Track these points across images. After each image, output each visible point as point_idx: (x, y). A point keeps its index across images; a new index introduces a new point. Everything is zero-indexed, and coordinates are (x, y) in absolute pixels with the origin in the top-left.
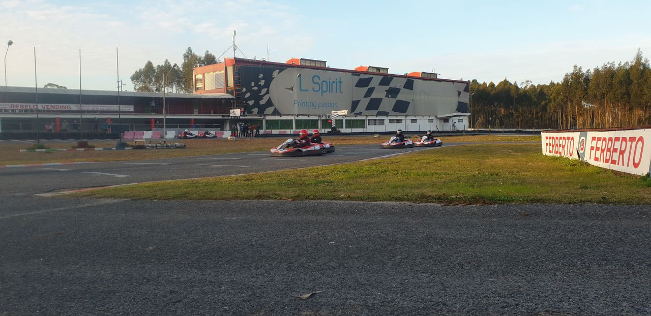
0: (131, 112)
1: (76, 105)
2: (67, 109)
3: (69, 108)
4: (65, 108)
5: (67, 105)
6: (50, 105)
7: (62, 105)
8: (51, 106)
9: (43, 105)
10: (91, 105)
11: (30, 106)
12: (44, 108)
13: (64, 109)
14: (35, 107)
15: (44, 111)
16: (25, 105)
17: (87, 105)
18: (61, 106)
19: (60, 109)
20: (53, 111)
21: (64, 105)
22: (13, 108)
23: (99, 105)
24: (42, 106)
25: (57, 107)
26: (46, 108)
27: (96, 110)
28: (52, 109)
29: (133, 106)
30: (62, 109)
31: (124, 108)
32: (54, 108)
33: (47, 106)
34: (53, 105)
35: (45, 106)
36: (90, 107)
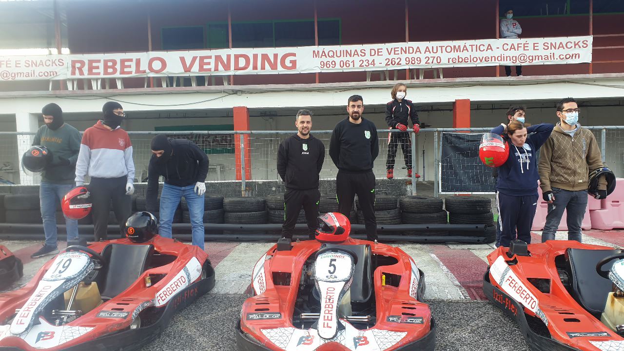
0: (581, 68)
1: (321, 48)
2: (280, 70)
3: (288, 63)
4: (274, 66)
5: (281, 51)
6: (214, 53)
7: (260, 51)
8: (218, 58)
9: (189, 55)
10: (385, 47)
11: (138, 62)
12: (187, 70)
13: (268, 71)
14: (157, 65)
16: (123, 61)
17: (367, 47)
18: (255, 56)
19: (250, 71)
20: (223, 80)
21: (270, 51)
22: (77, 76)
23: (423, 45)
24: (183, 60)
25: (242, 62)
26: (196, 67)
28: (222, 72)
29: (590, 39)
30: (259, 72)
31: (541, 52)
32: (227, 67)
33: (202, 58)
34: (223, 53)
35: (194, 59)
36: (378, 53)
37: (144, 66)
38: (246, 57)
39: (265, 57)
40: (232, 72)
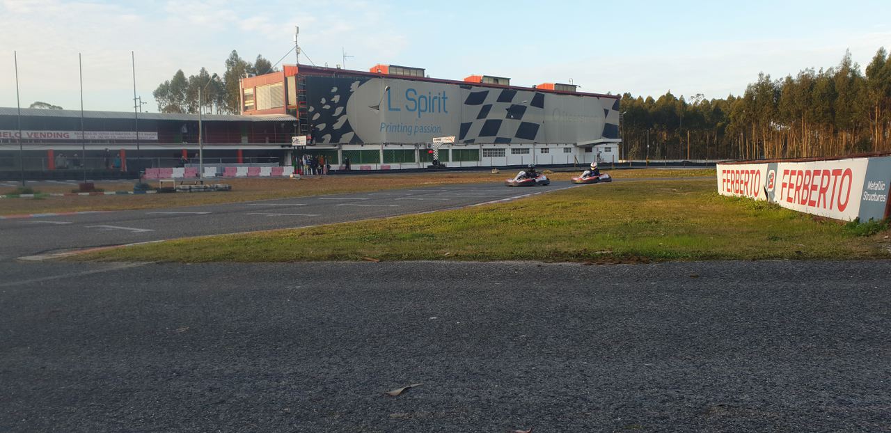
0: (155, 141)
1: (76, 132)
2: (63, 138)
3: (66, 135)
4: (61, 137)
5: (63, 132)
6: (39, 132)
7: (56, 132)
8: (41, 133)
9: (30, 132)
10: (98, 132)
11: (10, 134)
12: (30, 137)
13: (59, 138)
14: (18, 135)
15: (31, 141)
16: (4, 133)
17: (92, 132)
18: (54, 134)
19: (53, 138)
20: (44, 141)
21: (59, 132)
23: (109, 132)
24: (28, 134)
25: (50, 135)
26: (33, 136)
27: (104, 139)
28: (43, 138)
29: (157, 133)
30: (56, 138)
31: (144, 136)
32: (45, 136)
33: (35, 133)
34: (43, 132)
35: (32, 134)
36: (96, 134)
37: (13, 135)
38: (51, 134)
39: (58, 134)
40: (46, 138)
